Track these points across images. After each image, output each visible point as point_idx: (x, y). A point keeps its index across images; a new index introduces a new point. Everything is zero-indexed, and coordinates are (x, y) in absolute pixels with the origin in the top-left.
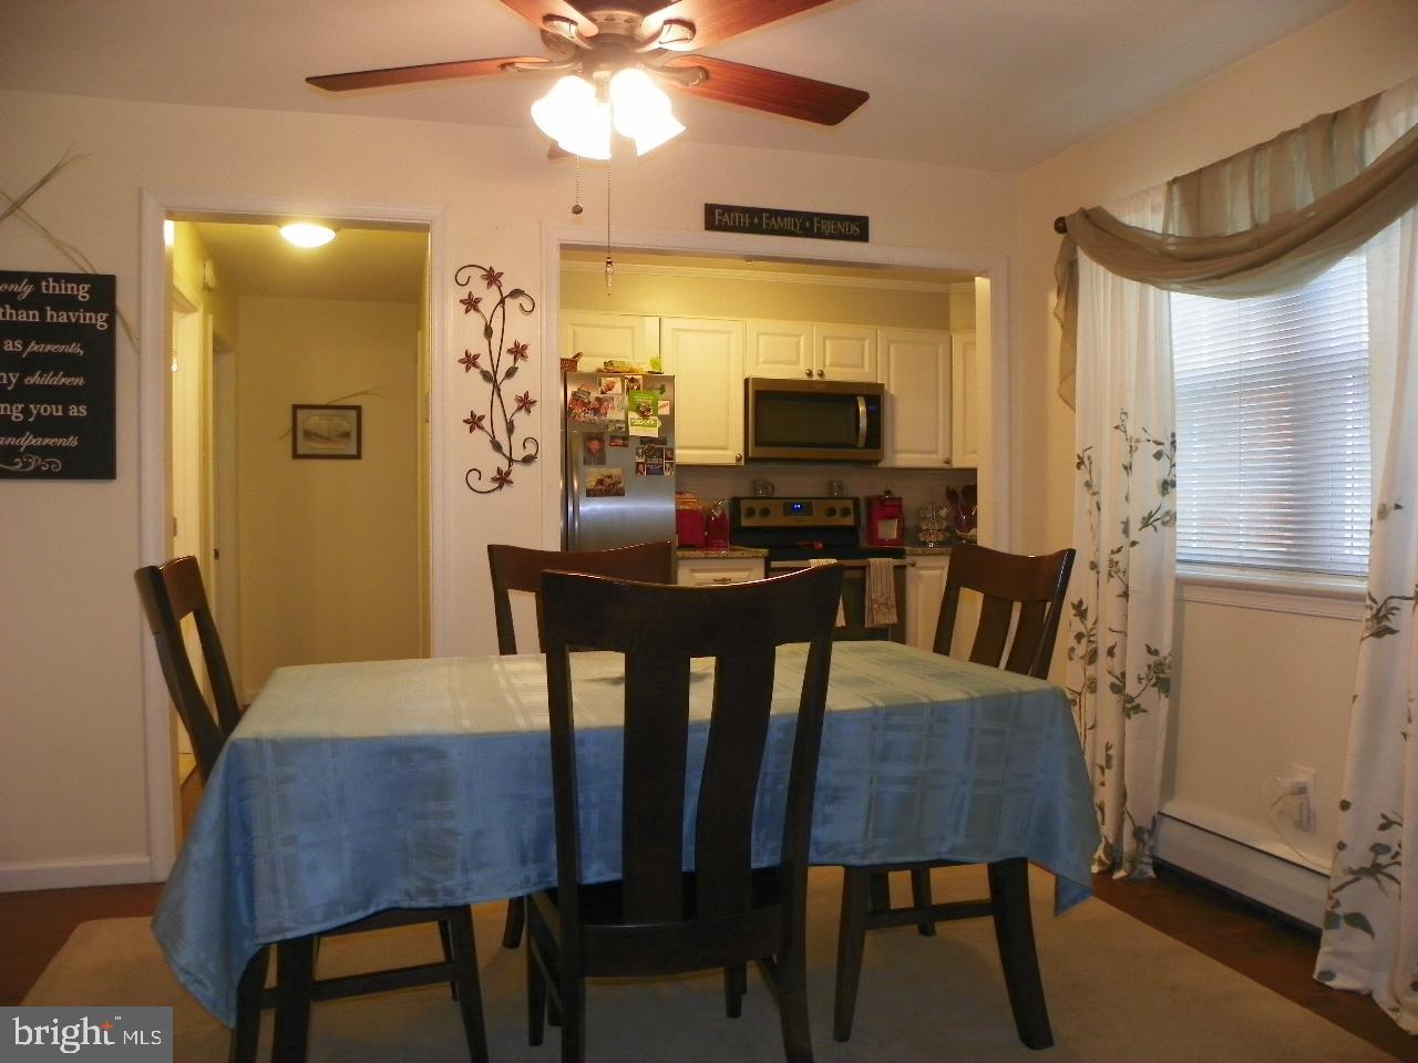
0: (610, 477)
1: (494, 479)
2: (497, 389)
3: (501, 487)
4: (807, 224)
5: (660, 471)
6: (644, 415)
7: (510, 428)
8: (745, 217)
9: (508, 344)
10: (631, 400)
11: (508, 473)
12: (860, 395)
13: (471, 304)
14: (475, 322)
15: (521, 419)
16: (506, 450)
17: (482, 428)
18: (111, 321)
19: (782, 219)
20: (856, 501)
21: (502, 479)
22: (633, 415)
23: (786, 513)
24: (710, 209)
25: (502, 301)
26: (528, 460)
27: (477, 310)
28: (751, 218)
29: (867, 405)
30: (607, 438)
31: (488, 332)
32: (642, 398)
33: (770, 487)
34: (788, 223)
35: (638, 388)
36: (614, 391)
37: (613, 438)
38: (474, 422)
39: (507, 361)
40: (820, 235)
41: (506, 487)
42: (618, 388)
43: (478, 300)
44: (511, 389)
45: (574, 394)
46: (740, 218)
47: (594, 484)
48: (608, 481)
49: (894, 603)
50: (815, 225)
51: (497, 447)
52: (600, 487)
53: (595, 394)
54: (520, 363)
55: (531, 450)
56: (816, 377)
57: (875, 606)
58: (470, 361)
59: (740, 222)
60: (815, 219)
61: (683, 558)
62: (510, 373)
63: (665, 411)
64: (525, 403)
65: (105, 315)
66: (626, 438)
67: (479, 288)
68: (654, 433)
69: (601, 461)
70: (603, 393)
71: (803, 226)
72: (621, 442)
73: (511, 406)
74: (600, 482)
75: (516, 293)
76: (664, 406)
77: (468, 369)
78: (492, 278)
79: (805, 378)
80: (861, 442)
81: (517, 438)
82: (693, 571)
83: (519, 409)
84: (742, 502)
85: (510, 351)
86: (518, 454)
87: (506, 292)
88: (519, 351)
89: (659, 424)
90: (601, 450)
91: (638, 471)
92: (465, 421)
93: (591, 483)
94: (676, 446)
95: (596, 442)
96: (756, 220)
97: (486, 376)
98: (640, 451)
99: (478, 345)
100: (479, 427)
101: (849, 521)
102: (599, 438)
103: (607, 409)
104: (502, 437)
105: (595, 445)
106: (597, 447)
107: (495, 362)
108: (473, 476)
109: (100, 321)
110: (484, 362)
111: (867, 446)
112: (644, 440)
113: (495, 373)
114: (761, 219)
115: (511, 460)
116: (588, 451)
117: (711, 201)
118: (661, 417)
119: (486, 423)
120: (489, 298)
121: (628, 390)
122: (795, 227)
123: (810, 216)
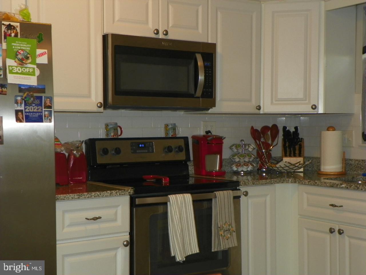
5: (39, 119)
12: (198, 53)
20: (186, 139)
22: (11, 63)
23: (134, 152)
29: (204, 60)
33: (119, 129)
49: (234, 229)
56: (161, 36)
57: (221, 232)
63: (43, 60)
68: (32, 81)
76: (42, 54)
79: (153, 36)
80: (199, 93)
84: (97, 142)
89: (37, 72)
94: (54, 94)
101: (181, 156)
111: (203, 96)
118: (39, 66)
121: (5, 35)
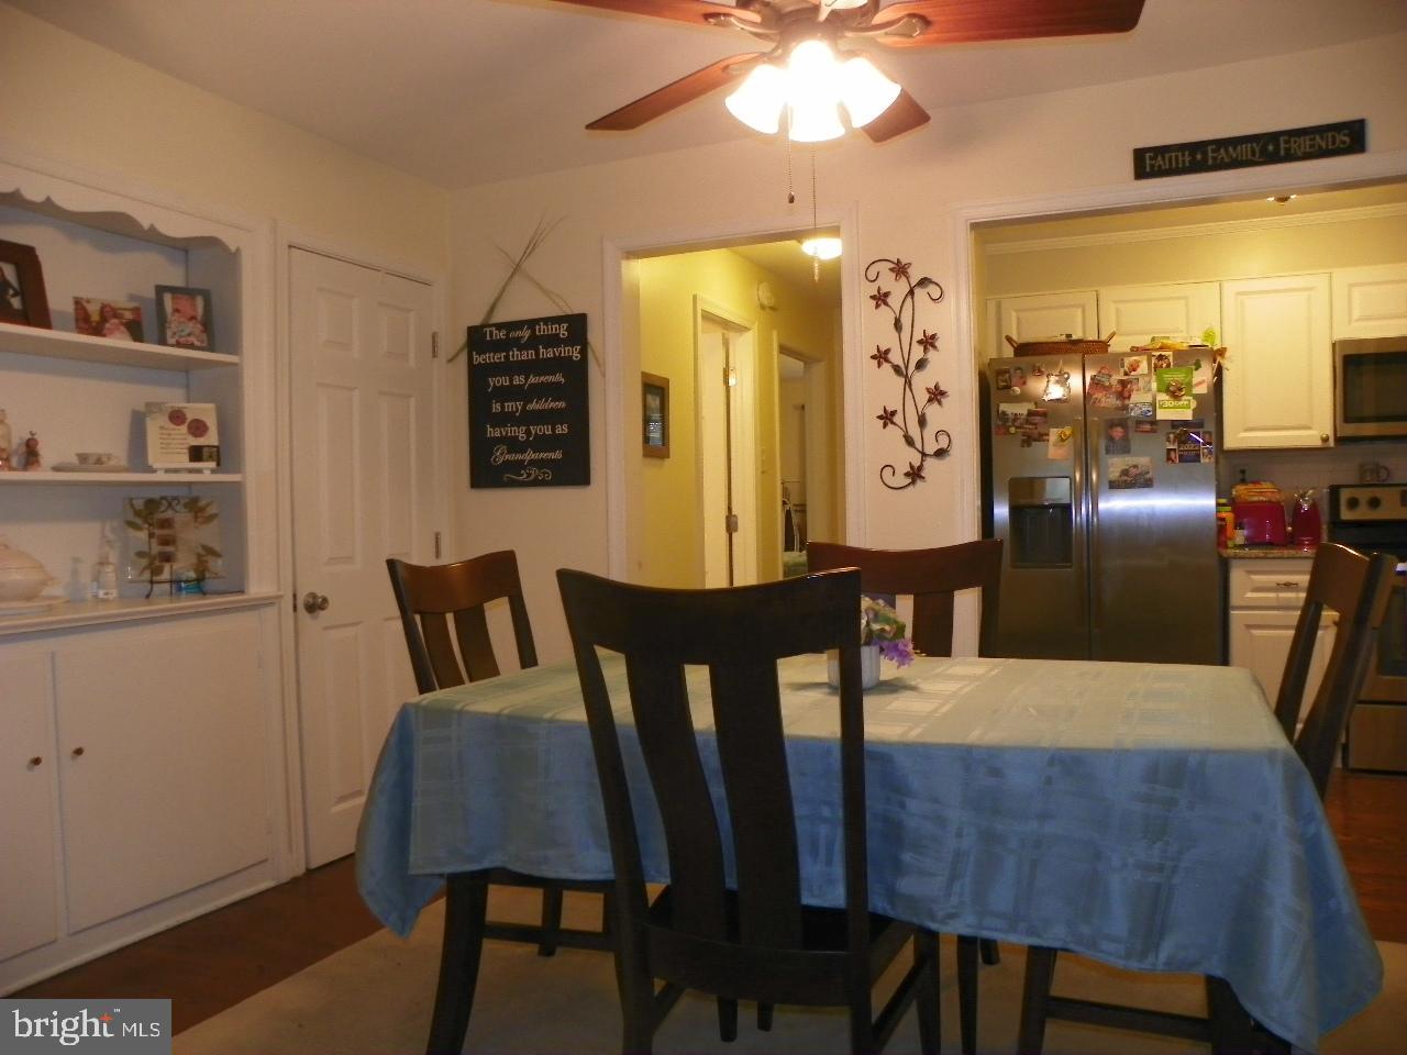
0: (1135, 466)
1: (907, 474)
2: (908, 383)
3: (913, 482)
4: (1271, 148)
5: (1196, 459)
6: (1175, 393)
7: (922, 421)
8: (1183, 155)
9: (919, 336)
10: (1160, 380)
11: (920, 468)
13: (881, 299)
14: (885, 316)
15: (933, 412)
16: (919, 446)
17: (894, 424)
18: (584, 352)
19: (1235, 149)
21: (915, 474)
22: (1163, 397)
24: (1139, 155)
25: (911, 292)
26: (940, 453)
27: (886, 304)
28: (1193, 155)
30: (1131, 423)
31: (898, 325)
32: (1175, 377)
33: (1384, 472)
34: (1244, 151)
35: (1168, 366)
36: (1139, 371)
37: (1139, 422)
38: (887, 418)
39: (918, 352)
40: (1290, 157)
41: (919, 483)
42: (1143, 368)
43: (887, 295)
44: (923, 381)
45: (1093, 379)
46: (1177, 157)
47: (1118, 474)
48: (1133, 471)
50: (1282, 146)
51: (909, 441)
52: (1125, 478)
53: (1117, 377)
54: (932, 354)
55: (943, 443)
58: (881, 356)
59: (1177, 163)
60: (1282, 139)
61: (1236, 557)
62: (921, 365)
63: (1201, 389)
64: (937, 395)
65: (579, 347)
66: (1154, 422)
67: (888, 282)
68: (1188, 415)
69: (1126, 450)
70: (1126, 374)
71: (1264, 151)
72: (1148, 427)
73: (922, 397)
74: (1125, 473)
75: (924, 282)
76: (1199, 384)
77: (879, 365)
78: (900, 270)
81: (930, 432)
82: (1250, 572)
83: (930, 400)
84: (1342, 491)
85: (920, 342)
86: (931, 448)
87: (914, 282)
88: (929, 342)
89: (1194, 404)
90: (1126, 438)
91: (1169, 459)
92: (878, 417)
93: (1114, 474)
95: (1119, 429)
96: (1199, 157)
97: (897, 369)
98: (1172, 436)
99: (888, 340)
100: (893, 423)
102: (1123, 423)
103: (1130, 391)
104: (914, 431)
105: (1118, 432)
106: (1120, 435)
107: (906, 357)
108: (888, 471)
109: (576, 356)
110: (896, 357)
112: (1174, 424)
113: (907, 368)
114: (1205, 154)
115: (924, 455)
116: (1111, 439)
117: (1140, 145)
119: (898, 419)
120: (898, 289)
121: (1155, 368)
122: (1253, 154)
123: (1274, 137)
